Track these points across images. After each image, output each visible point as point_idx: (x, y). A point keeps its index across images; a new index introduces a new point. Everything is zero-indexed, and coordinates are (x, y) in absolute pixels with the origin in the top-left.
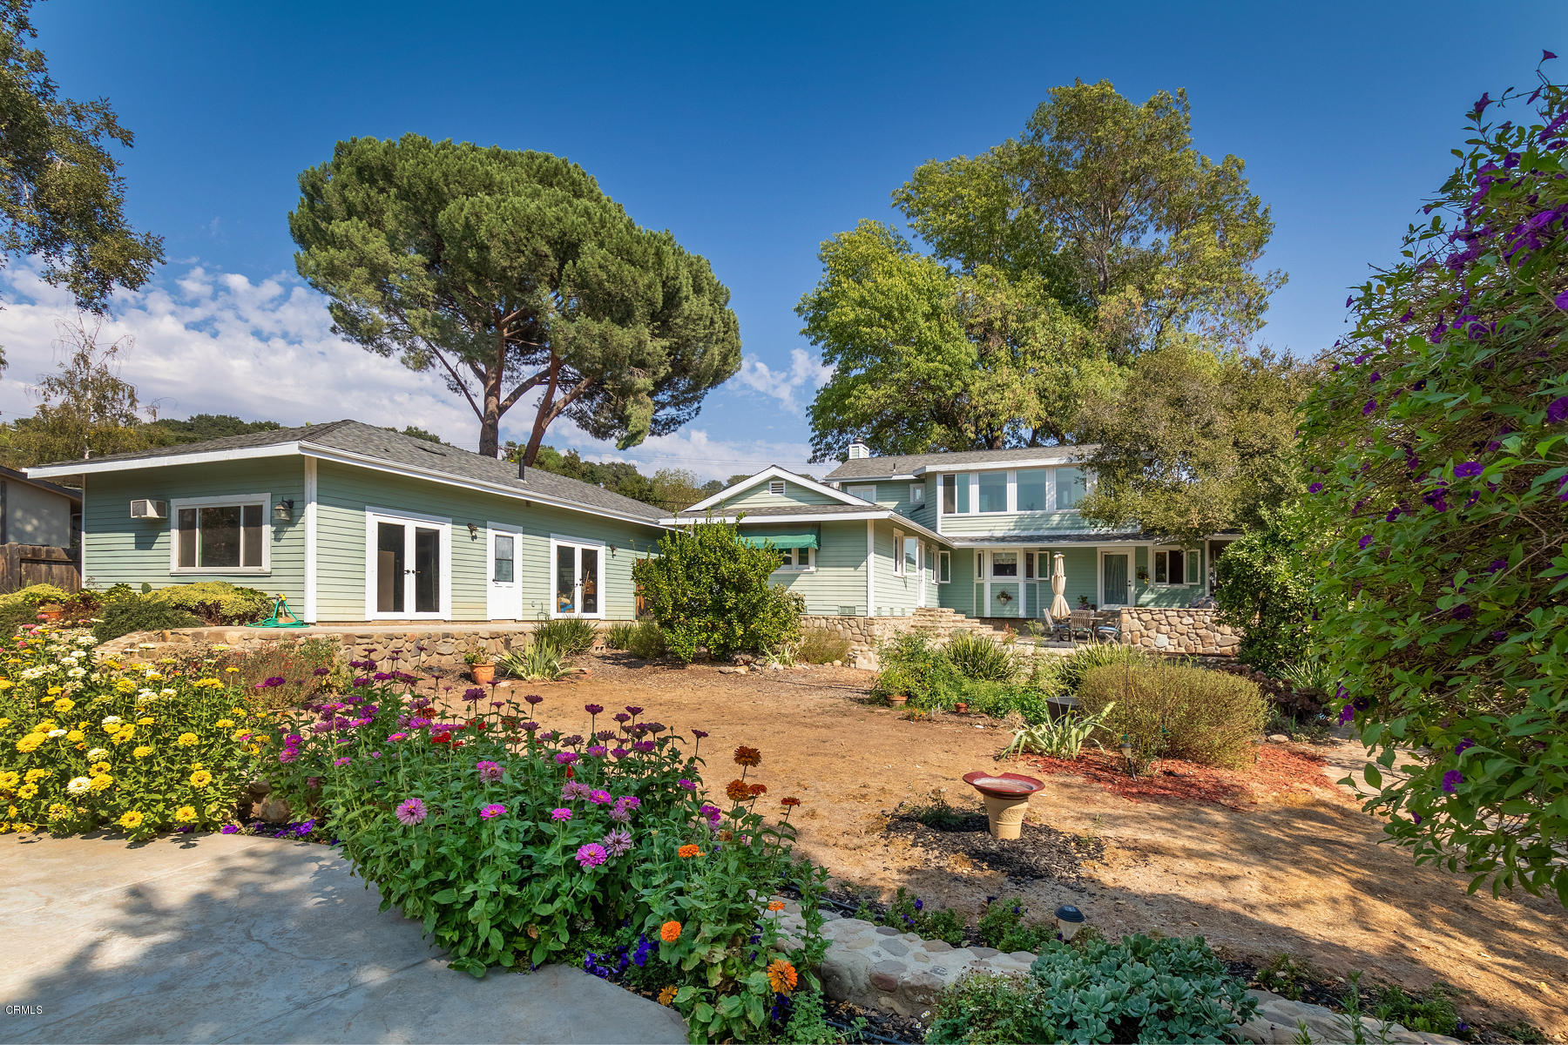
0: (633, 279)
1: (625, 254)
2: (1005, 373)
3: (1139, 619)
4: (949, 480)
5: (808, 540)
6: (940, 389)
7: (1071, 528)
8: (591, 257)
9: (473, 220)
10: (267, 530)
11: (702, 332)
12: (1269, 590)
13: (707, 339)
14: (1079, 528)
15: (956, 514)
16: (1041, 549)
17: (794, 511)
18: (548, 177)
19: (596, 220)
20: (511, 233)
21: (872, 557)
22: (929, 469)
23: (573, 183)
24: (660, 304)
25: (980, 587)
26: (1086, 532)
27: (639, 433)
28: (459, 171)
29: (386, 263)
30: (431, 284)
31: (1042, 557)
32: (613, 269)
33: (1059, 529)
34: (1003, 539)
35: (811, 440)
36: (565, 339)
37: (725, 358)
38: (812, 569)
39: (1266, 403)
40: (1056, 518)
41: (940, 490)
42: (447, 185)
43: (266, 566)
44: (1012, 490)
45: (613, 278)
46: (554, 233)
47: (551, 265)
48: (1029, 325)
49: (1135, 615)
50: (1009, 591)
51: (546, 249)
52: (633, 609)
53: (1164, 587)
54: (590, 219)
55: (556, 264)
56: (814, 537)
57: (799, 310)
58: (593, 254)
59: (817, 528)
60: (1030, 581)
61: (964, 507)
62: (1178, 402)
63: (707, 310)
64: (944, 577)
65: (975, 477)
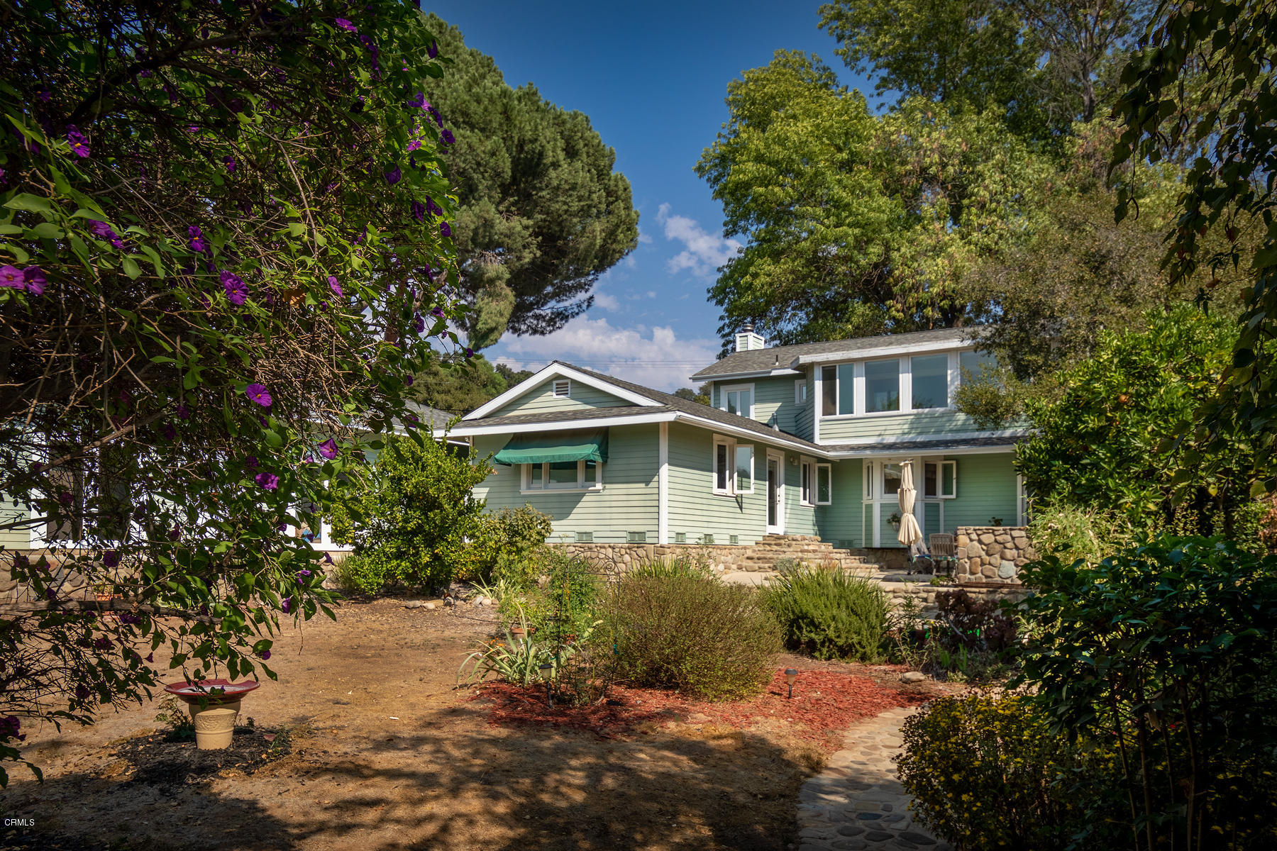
3: (980, 542)
4: (829, 373)
5: (587, 450)
13: (585, 212)
15: (838, 416)
16: (947, 458)
21: (665, 469)
22: (804, 359)
24: (508, 173)
25: (869, 507)
27: (492, 330)
31: (947, 469)
33: (965, 431)
34: (897, 446)
35: (719, 331)
37: (611, 234)
38: (599, 486)
41: (818, 385)
44: (905, 382)
49: (974, 536)
56: (595, 446)
57: (700, 169)
59: (603, 437)
60: (931, 500)
61: (848, 408)
63: (582, 178)
64: (823, 496)
65: (862, 368)
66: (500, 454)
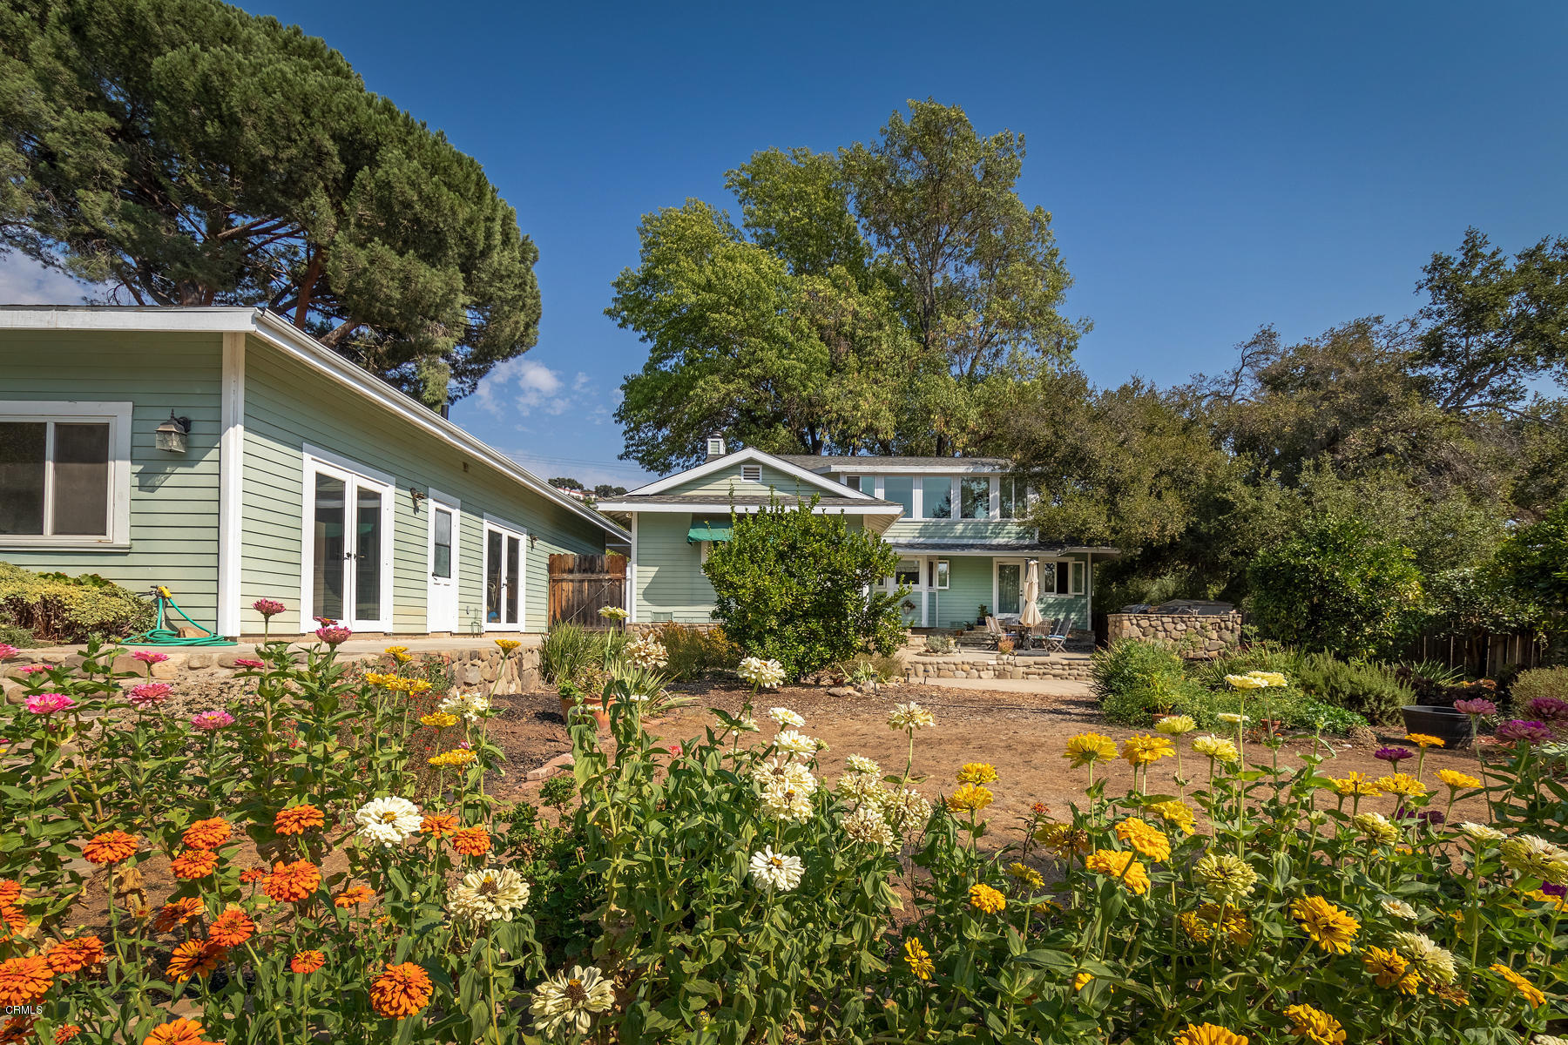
0: (452, 208)
2: (854, 382)
4: (854, 483)
6: (794, 388)
7: (975, 538)
8: (395, 165)
9: (216, 81)
10: (121, 474)
11: (511, 293)
14: (982, 538)
16: (941, 558)
19: (399, 121)
20: (280, 111)
22: (835, 468)
26: (988, 542)
29: (37, 116)
30: (121, 160)
32: (426, 189)
33: (962, 538)
36: (349, 269)
40: (960, 527)
42: (161, 24)
43: (119, 530)
44: (918, 495)
45: (428, 202)
46: (343, 126)
47: (335, 167)
48: (875, 333)
50: (913, 600)
51: (330, 145)
52: (545, 618)
53: (1052, 597)
54: (393, 118)
55: (342, 168)
57: (616, 286)
58: (400, 165)
60: (932, 591)
65: (882, 481)
66: (693, 533)
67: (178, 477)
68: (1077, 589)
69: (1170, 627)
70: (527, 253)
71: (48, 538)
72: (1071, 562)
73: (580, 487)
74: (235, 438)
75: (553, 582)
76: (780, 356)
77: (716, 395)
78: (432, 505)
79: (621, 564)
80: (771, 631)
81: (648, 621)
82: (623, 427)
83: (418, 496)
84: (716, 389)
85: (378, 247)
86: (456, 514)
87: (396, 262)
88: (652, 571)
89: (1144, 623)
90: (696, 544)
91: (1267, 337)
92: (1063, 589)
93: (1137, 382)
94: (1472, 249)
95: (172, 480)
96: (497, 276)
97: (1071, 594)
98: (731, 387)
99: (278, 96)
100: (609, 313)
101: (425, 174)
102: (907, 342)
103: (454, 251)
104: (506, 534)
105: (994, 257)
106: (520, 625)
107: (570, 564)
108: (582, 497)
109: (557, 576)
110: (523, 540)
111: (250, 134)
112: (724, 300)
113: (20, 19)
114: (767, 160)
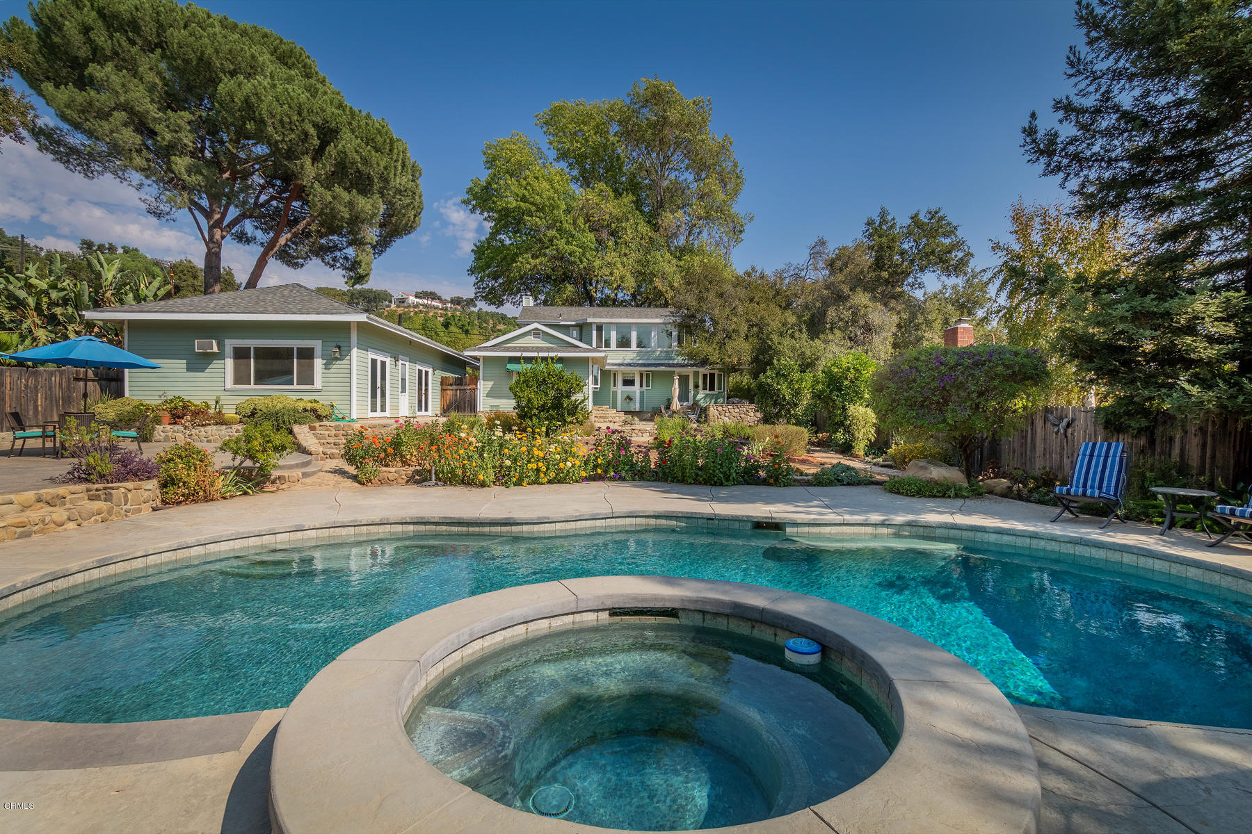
0: (377, 163)
1: (368, 141)
2: (611, 256)
3: (717, 410)
4: (600, 328)
6: (575, 263)
7: (664, 359)
8: (348, 142)
9: (253, 99)
10: (319, 363)
11: (407, 201)
12: (778, 396)
14: (668, 359)
15: (604, 348)
16: (647, 371)
17: (548, 350)
18: (285, 58)
19: (348, 112)
20: (287, 115)
22: (588, 319)
23: (304, 66)
25: (615, 393)
26: (671, 361)
27: (367, 275)
28: (230, 51)
31: (648, 376)
32: (364, 154)
33: (658, 359)
34: (630, 365)
39: (756, 299)
40: (657, 353)
41: (594, 333)
43: (318, 383)
45: (365, 161)
46: (319, 119)
47: (315, 143)
48: (624, 224)
49: (715, 408)
50: (631, 395)
51: (312, 131)
52: (439, 409)
53: (707, 392)
54: (344, 111)
55: (319, 144)
59: (561, 360)
60: (642, 390)
61: (608, 345)
62: (721, 295)
65: (614, 327)
66: (509, 366)
67: (337, 366)
68: (720, 388)
69: (732, 410)
70: (415, 173)
71: (295, 387)
72: (716, 372)
73: (439, 299)
74: (355, 351)
75: (443, 390)
76: (568, 243)
77: (528, 266)
78: (401, 362)
79: (475, 380)
80: (535, 415)
81: (488, 410)
82: (473, 279)
83: (397, 360)
84: (529, 263)
85: (338, 190)
86: (407, 364)
87: (346, 196)
88: (490, 384)
89: (720, 409)
90: (510, 373)
91: (822, 243)
92: (712, 389)
93: (753, 269)
94: (883, 214)
95: (335, 367)
96: (399, 191)
97: (716, 391)
98: (538, 261)
99: (286, 107)
100: (464, 202)
101: (363, 145)
102: (644, 228)
103: (377, 185)
104: (424, 369)
105: (701, 167)
106: (430, 413)
107: (451, 382)
108: (440, 305)
109: (445, 387)
110: (430, 371)
111: (270, 129)
112: (533, 209)
113: (134, 50)
114: (561, 108)
